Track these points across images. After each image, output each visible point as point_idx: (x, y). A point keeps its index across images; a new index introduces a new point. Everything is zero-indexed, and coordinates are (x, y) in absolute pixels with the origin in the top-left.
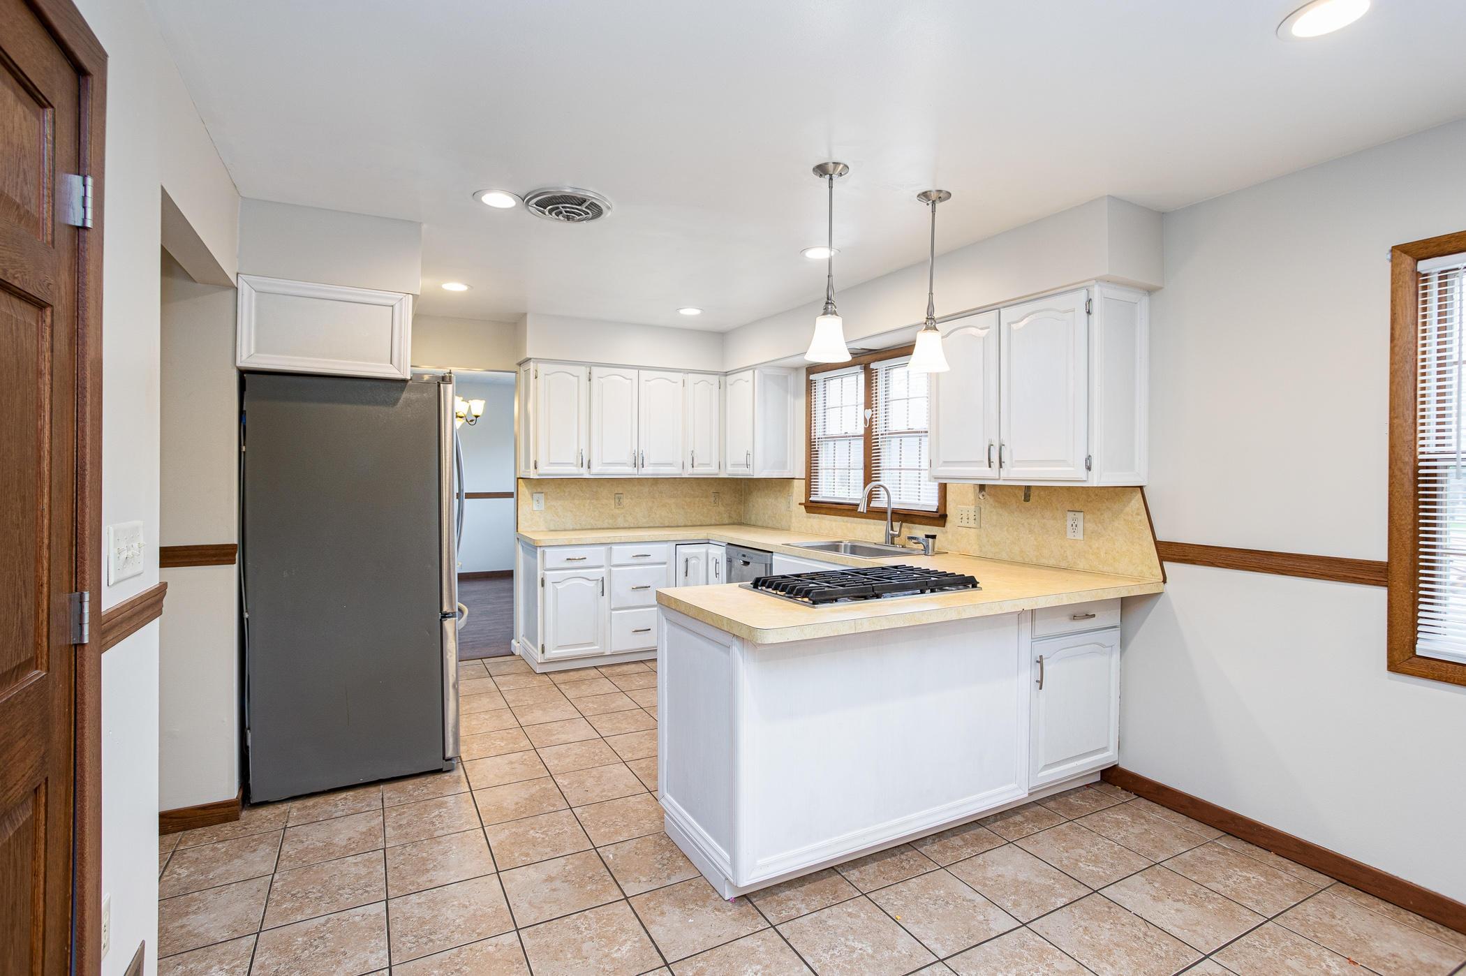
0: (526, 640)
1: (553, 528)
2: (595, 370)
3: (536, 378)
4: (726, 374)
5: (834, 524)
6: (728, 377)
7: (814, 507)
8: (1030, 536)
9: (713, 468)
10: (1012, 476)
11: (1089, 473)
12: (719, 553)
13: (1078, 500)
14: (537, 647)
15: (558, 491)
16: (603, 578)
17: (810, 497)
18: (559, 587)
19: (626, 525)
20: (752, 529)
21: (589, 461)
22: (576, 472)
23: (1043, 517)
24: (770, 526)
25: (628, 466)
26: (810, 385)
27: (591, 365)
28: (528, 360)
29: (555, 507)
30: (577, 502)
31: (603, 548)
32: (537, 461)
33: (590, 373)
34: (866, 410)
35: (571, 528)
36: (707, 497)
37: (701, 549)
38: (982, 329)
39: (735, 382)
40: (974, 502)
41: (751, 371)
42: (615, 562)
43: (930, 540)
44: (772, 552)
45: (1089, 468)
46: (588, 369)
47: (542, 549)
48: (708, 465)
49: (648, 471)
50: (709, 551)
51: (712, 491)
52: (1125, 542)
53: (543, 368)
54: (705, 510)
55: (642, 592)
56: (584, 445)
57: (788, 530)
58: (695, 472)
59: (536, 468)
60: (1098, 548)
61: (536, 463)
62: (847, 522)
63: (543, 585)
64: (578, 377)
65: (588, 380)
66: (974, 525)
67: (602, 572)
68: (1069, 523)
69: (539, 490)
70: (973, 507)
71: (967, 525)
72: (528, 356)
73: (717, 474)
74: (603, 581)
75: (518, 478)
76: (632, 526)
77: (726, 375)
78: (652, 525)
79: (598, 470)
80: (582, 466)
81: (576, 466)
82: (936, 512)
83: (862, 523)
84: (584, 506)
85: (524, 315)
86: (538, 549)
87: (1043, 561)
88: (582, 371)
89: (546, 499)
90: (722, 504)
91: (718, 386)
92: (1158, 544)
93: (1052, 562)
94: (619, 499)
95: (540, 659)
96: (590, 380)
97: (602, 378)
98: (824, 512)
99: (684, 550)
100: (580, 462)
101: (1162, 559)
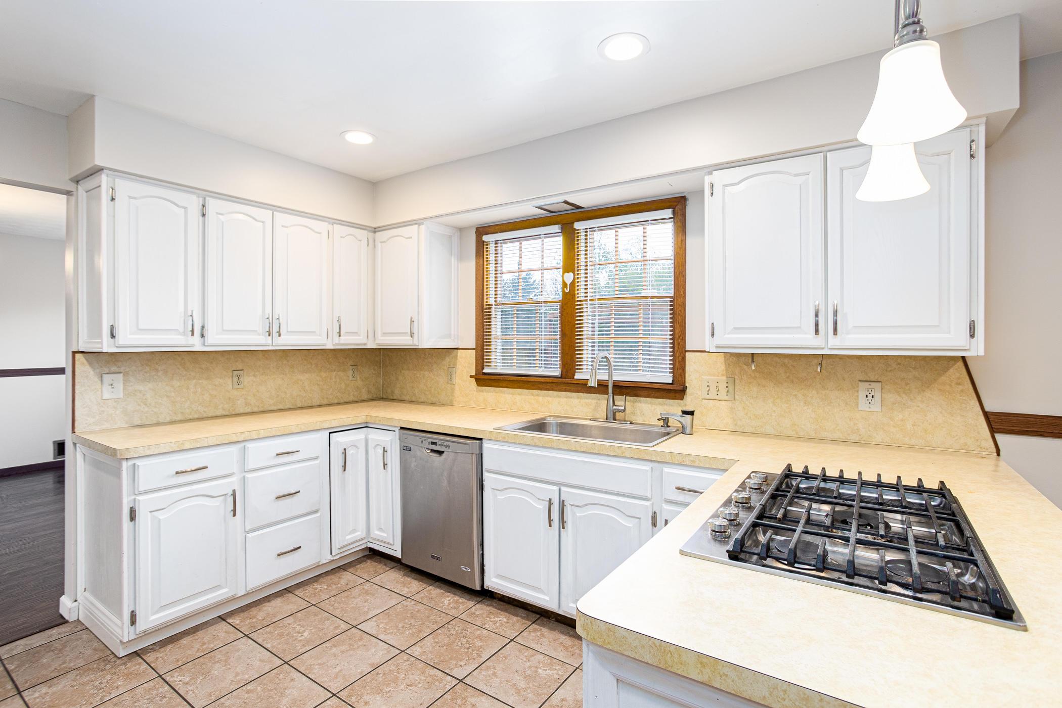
0: (92, 599)
1: (139, 423)
2: (213, 205)
3: (113, 199)
4: (375, 230)
5: (518, 398)
6: (377, 234)
7: (485, 379)
8: (806, 408)
9: (361, 337)
10: (848, 344)
11: (972, 340)
12: (391, 440)
13: (873, 369)
14: (120, 615)
15: (148, 369)
16: (234, 491)
17: (483, 369)
18: (161, 515)
19: (249, 410)
20: (414, 406)
21: (203, 327)
22: (183, 342)
23: (824, 388)
24: (422, 400)
25: (259, 335)
26: (481, 247)
27: (205, 195)
28: (98, 170)
29: (140, 392)
30: (176, 383)
31: (234, 449)
32: (116, 326)
33: (203, 206)
34: (566, 274)
35: (168, 419)
36: (344, 370)
37: (359, 435)
38: (796, 175)
39: (388, 239)
40: (724, 372)
41: (416, 226)
42: (251, 465)
43: (689, 417)
44: (481, 439)
45: (972, 336)
46: (201, 199)
47: (131, 463)
48: (356, 333)
49: (288, 341)
50: (370, 437)
51: (350, 363)
52: (941, 413)
53: (124, 187)
54: (343, 386)
55: (288, 500)
56: (195, 306)
57: (450, 404)
58: (342, 342)
59: (113, 336)
60: (902, 420)
61: (112, 328)
62: (537, 395)
63: (133, 517)
64: (185, 208)
65: (200, 214)
66: (726, 398)
67: (233, 483)
68: (862, 395)
69: (114, 369)
70: (724, 378)
71: (717, 397)
72: (99, 162)
73: (365, 344)
74: (234, 495)
75: (74, 353)
76: (256, 410)
77: (375, 232)
78: (281, 407)
79: (217, 340)
80: (193, 335)
81: (184, 333)
82: (672, 384)
83: (560, 397)
84: (188, 388)
85: (89, 100)
86: (125, 464)
87: (824, 435)
88: (194, 203)
89: (125, 382)
90: (360, 378)
91: (366, 243)
92: (987, 415)
93: (837, 435)
94: (239, 377)
95: (126, 633)
96: (204, 215)
97: (222, 214)
98: (504, 385)
99: (340, 439)
100: (190, 329)
101: (993, 431)
